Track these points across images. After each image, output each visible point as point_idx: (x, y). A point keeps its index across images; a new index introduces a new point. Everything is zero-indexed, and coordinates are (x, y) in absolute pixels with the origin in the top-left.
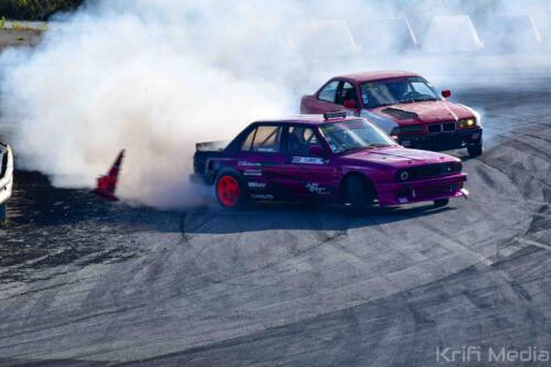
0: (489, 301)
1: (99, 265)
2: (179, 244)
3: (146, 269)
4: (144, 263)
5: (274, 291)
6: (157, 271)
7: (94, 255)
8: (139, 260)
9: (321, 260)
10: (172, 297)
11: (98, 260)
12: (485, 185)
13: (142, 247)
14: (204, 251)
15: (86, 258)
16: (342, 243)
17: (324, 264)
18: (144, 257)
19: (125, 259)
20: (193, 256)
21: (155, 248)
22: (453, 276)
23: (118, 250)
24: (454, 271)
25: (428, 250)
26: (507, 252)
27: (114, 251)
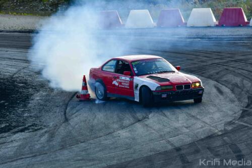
0: (220, 153)
1: (23, 133)
2: (63, 123)
3: (47, 135)
4: (46, 132)
5: (111, 147)
6: (52, 136)
7: (20, 128)
8: (43, 131)
9: (136, 131)
10: (60, 149)
11: (22, 131)
12: (218, 94)
13: (45, 124)
14: (76, 127)
15: (16, 130)
16: (146, 123)
17: (137, 133)
18: (46, 129)
19: (36, 130)
20: (71, 129)
21: (51, 124)
22: (202, 140)
23: (32, 125)
24: (202, 137)
25: (190, 127)
26: (230, 128)
27: (30, 126)
